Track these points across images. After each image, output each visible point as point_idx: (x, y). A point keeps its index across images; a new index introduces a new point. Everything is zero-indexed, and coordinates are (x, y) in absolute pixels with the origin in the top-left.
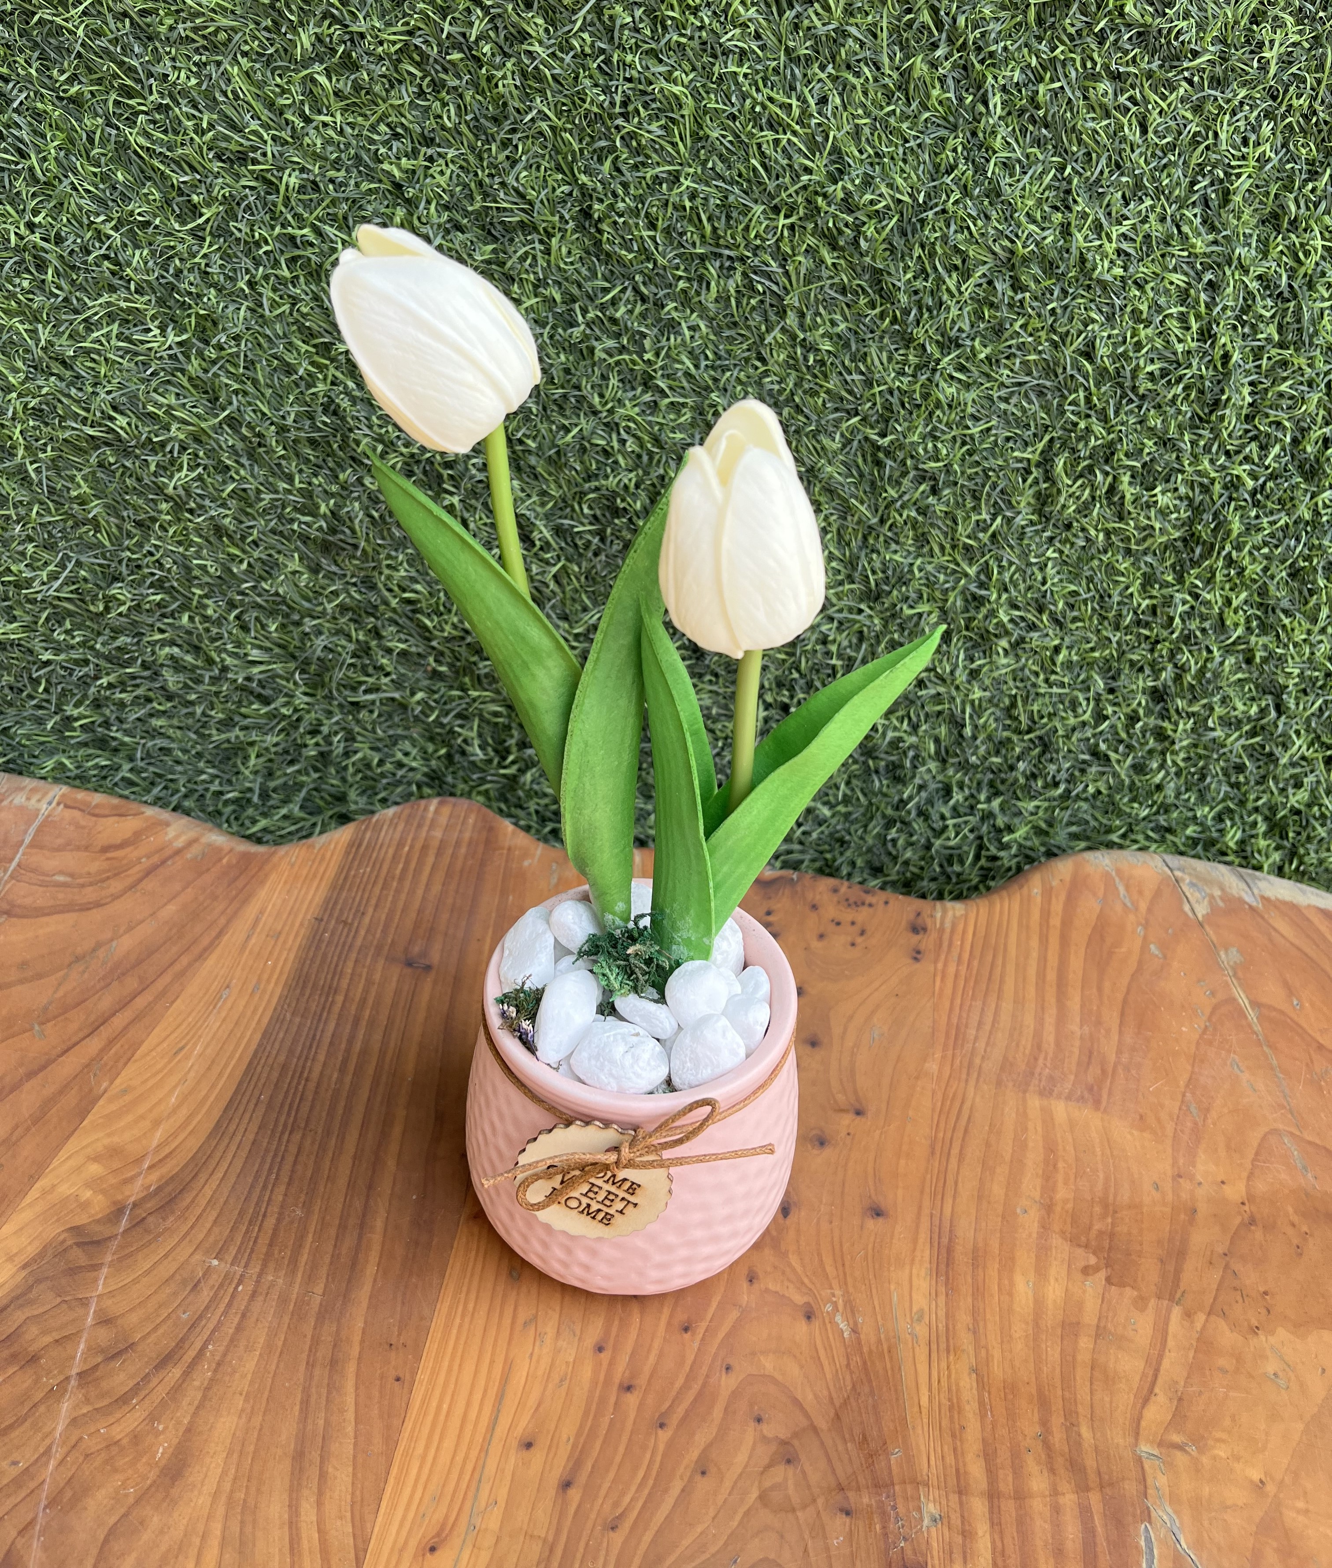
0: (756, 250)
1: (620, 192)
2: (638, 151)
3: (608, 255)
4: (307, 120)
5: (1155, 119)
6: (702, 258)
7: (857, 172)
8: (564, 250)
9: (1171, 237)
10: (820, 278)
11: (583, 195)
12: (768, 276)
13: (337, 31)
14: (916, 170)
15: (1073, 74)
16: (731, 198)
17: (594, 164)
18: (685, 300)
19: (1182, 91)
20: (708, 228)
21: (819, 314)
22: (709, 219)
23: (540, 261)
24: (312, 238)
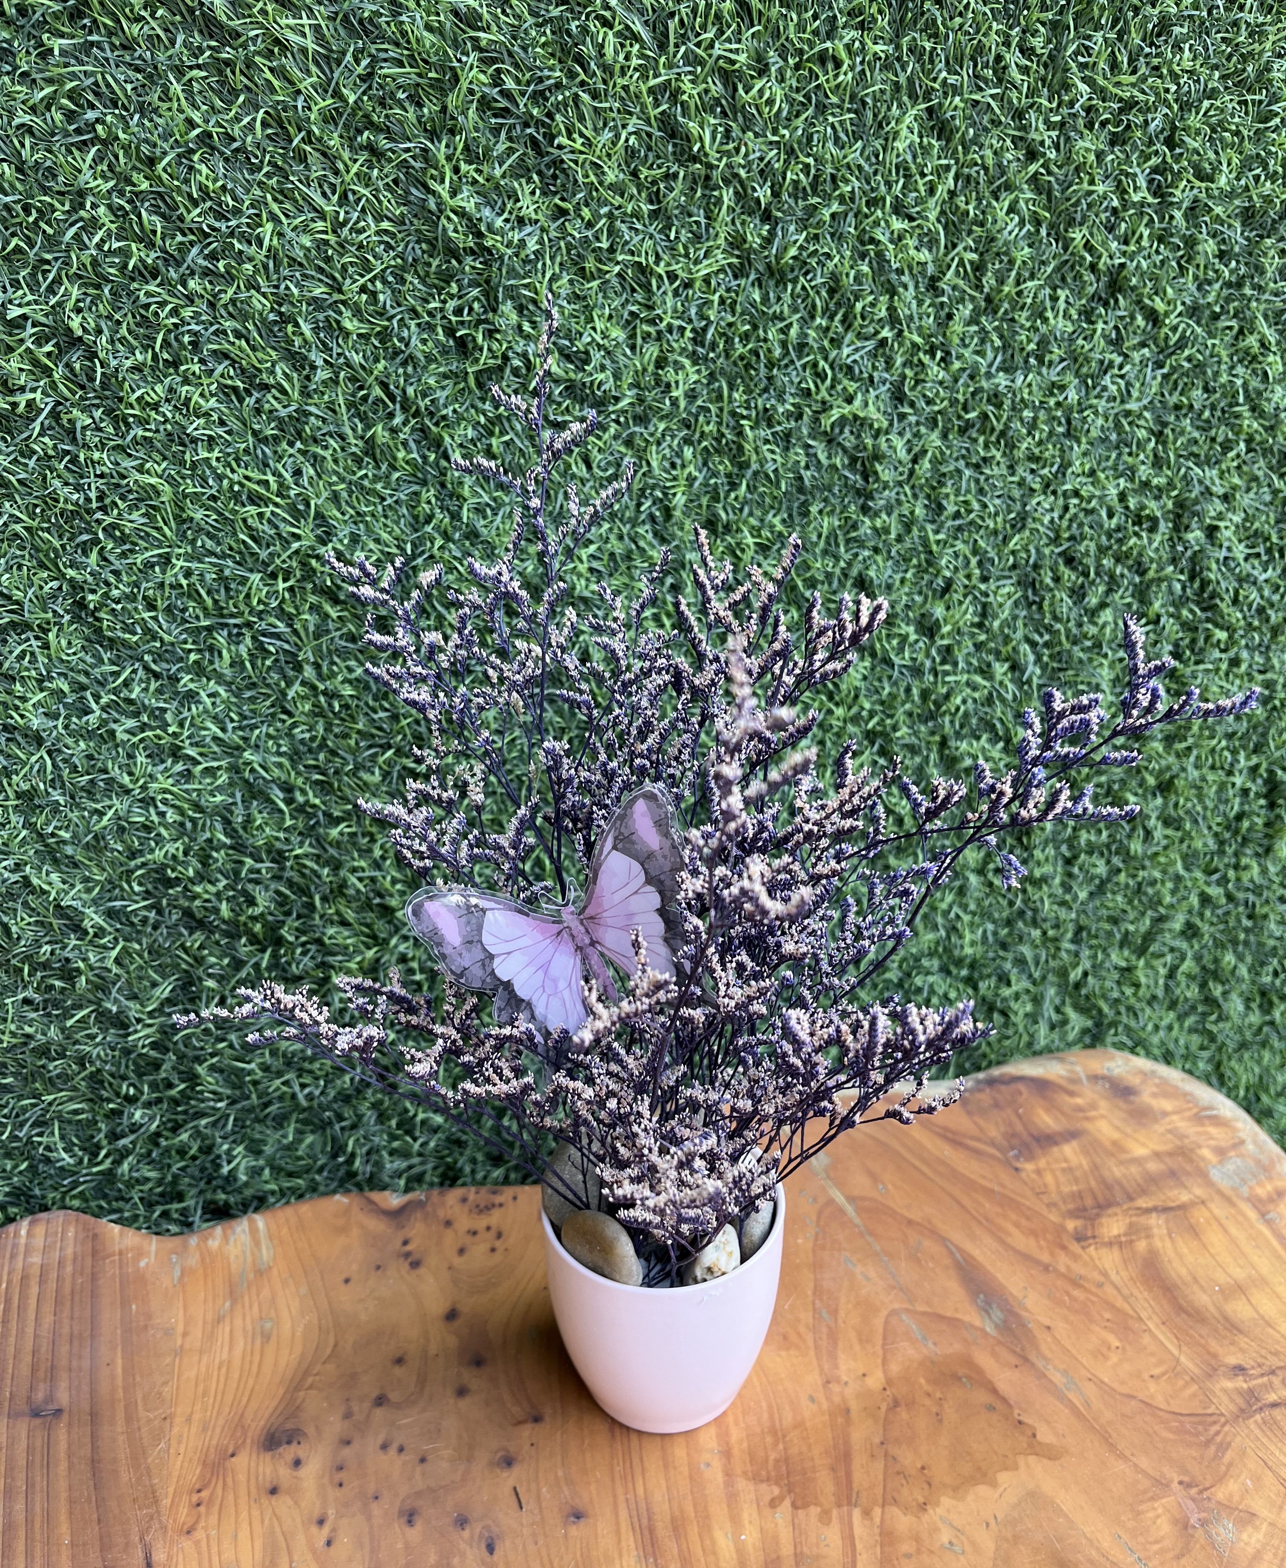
0: (260, 615)
1: (112, 580)
2: (124, 539)
3: (110, 639)
5: (597, 457)
6: (209, 629)
7: (344, 532)
8: (64, 643)
9: (631, 551)
10: (328, 632)
11: (73, 587)
12: (278, 636)
14: (397, 523)
15: (518, 427)
16: (227, 572)
17: (80, 559)
18: (199, 670)
19: (612, 431)
20: (209, 602)
21: (333, 663)
22: (209, 593)
23: (40, 658)
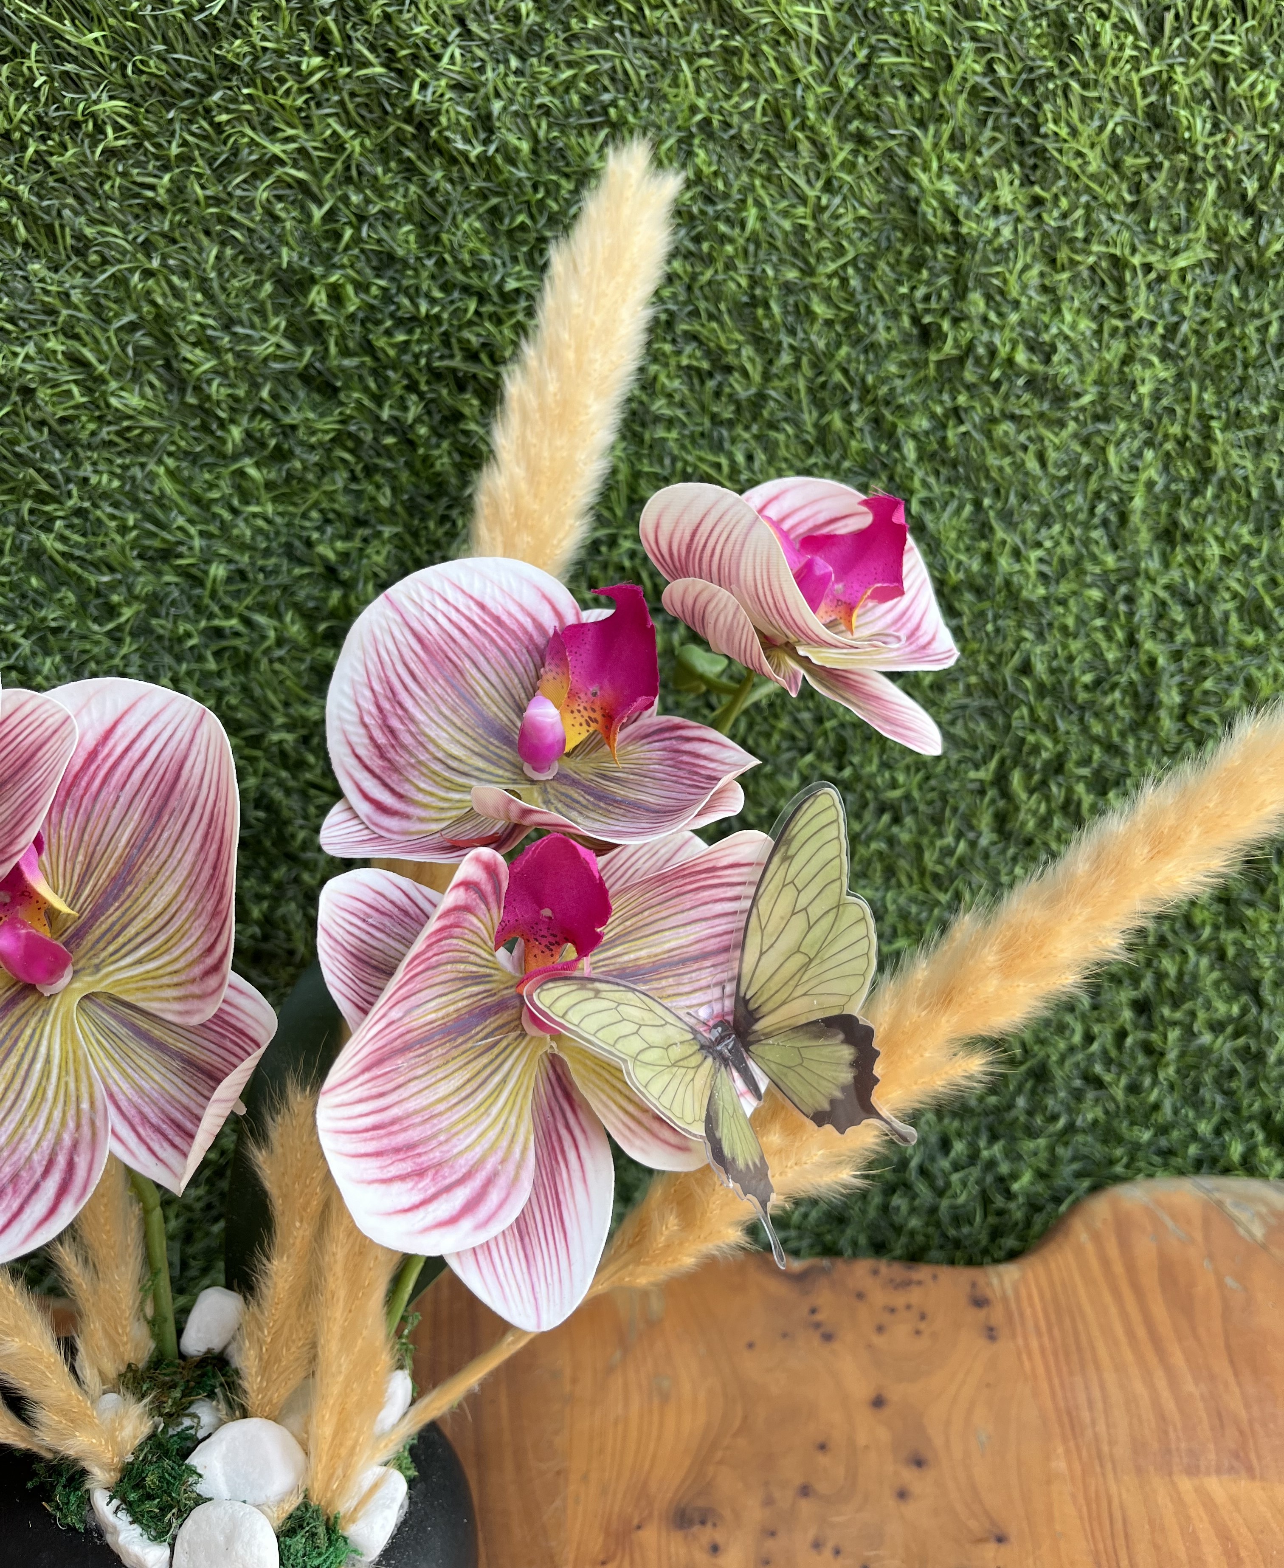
4: (235, 511)
13: (267, 425)
24: (241, 628)
